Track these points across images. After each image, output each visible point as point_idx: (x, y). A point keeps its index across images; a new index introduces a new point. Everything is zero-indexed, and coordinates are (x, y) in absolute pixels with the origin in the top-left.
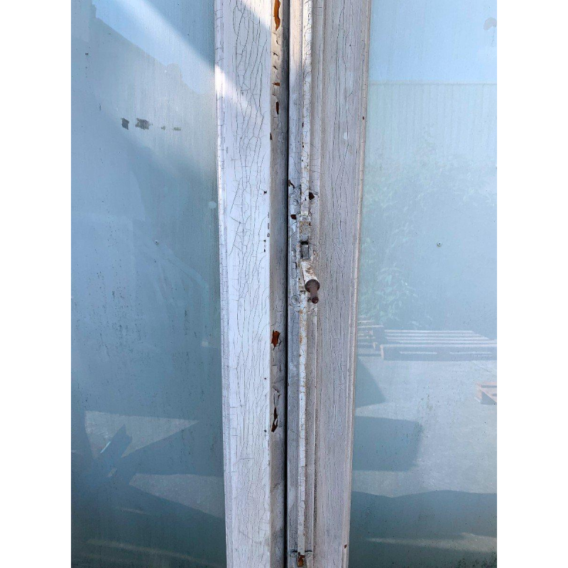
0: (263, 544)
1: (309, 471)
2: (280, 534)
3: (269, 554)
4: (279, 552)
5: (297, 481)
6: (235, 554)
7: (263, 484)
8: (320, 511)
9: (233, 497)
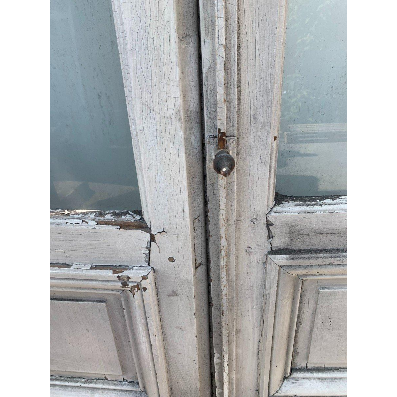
0: (173, 119)
1: (229, 6)
2: (195, 117)
3: (181, 133)
4: (196, 143)
5: (214, 28)
6: (141, 137)
7: (166, 20)
8: (244, 86)
9: (128, 48)
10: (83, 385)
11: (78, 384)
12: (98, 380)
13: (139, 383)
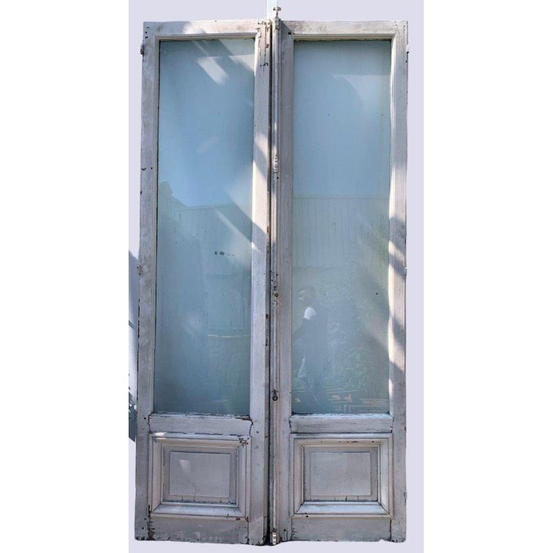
12: (216, 503)
13: (235, 504)
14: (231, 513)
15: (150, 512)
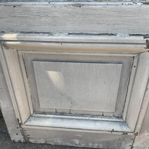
10: (90, 118)
11: (87, 118)
12: (98, 116)
13: (122, 117)
14: (117, 127)
15: (20, 124)
